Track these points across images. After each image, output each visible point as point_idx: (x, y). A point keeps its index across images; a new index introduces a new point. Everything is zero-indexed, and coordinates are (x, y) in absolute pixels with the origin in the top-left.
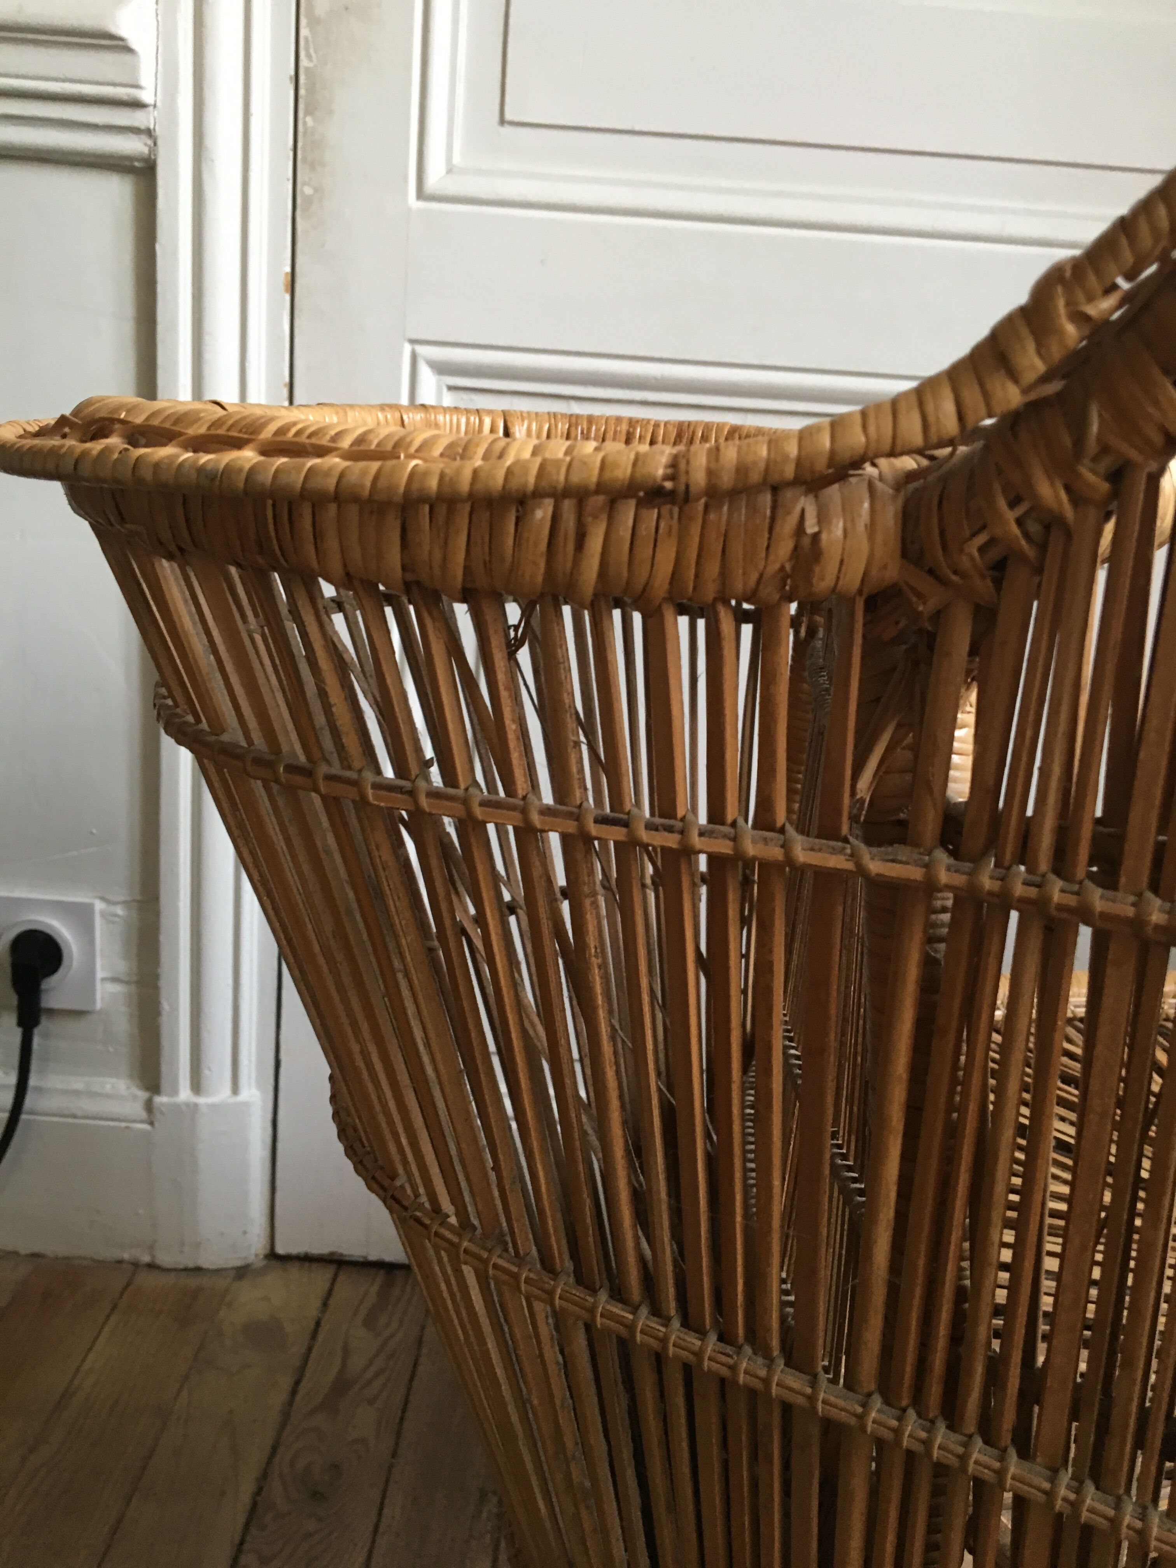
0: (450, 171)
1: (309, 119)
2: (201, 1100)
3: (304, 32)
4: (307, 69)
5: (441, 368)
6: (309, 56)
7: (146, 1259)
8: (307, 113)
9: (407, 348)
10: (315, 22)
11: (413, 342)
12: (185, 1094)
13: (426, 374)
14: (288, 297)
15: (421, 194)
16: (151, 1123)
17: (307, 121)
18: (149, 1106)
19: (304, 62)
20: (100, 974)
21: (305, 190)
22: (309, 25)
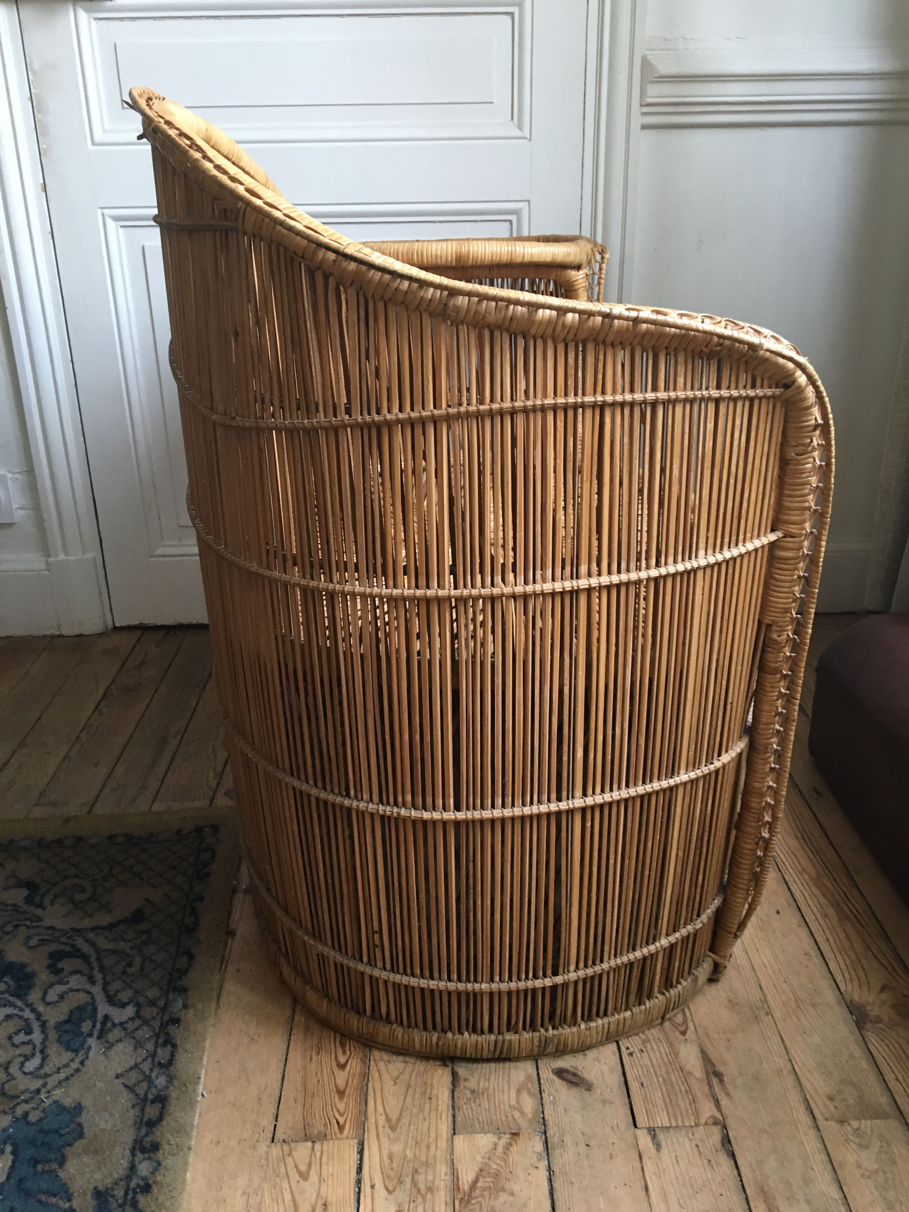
0: (104, 131)
1: (40, 116)
2: (68, 558)
3: (31, 78)
4: (35, 94)
5: (116, 219)
6: (35, 89)
7: (58, 633)
8: (39, 112)
9: (99, 211)
10: (35, 73)
11: (101, 208)
12: (62, 557)
13: (109, 222)
14: (44, 194)
15: (94, 143)
16: (49, 571)
17: (39, 116)
18: (47, 563)
19: (33, 91)
20: (15, 506)
21: (43, 146)
22: (33, 74)
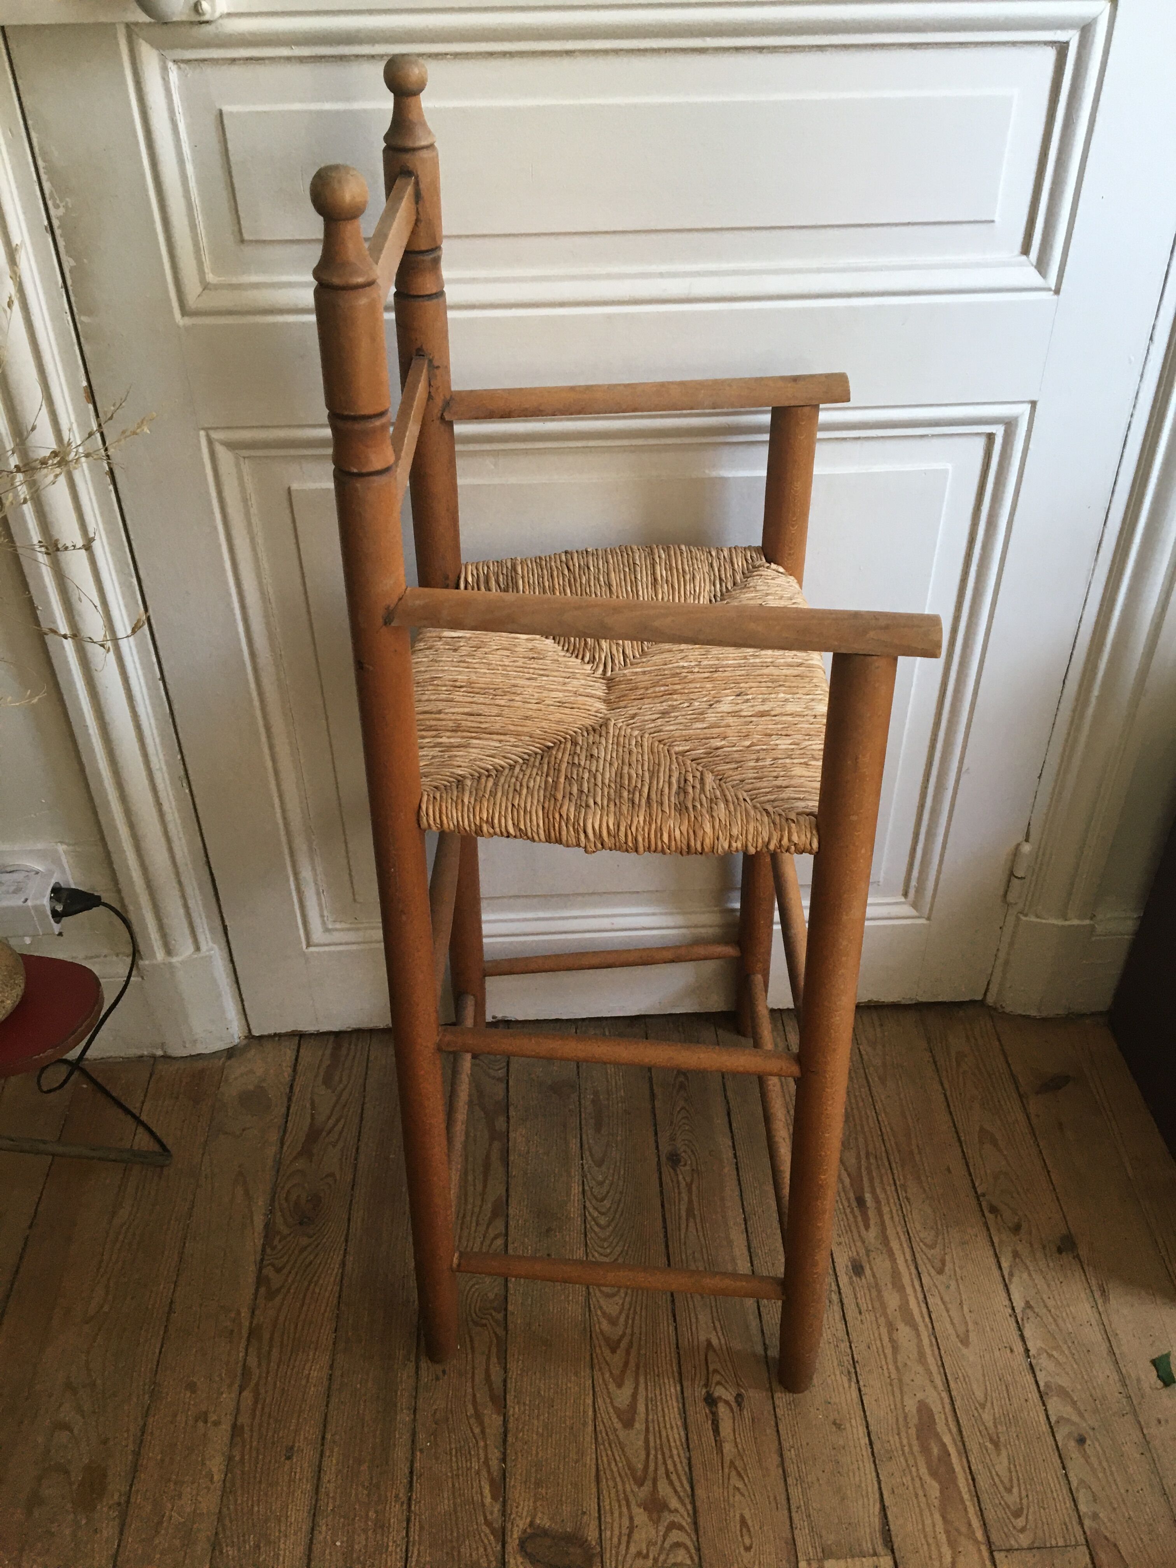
0: (206, 286)
2: (174, 960)
4: (59, 218)
5: (235, 446)
6: (57, 207)
7: (161, 1052)
8: (69, 254)
9: (203, 435)
11: (206, 429)
12: (161, 957)
13: (223, 453)
15: (184, 312)
16: (141, 977)
17: (69, 261)
19: (53, 212)
22: (50, 179)
